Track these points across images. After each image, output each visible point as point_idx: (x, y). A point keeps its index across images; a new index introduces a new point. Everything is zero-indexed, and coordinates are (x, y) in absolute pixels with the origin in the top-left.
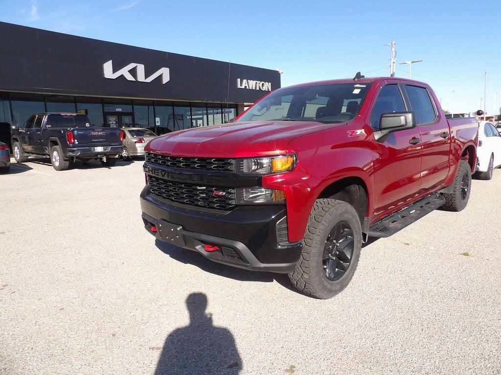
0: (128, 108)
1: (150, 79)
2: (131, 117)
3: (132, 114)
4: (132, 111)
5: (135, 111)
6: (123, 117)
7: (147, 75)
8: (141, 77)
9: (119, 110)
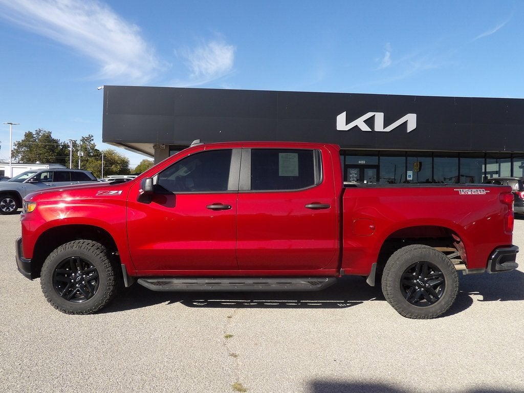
0: (373, 160)
1: (389, 128)
2: (375, 170)
3: (377, 167)
4: (377, 164)
5: (381, 164)
6: (365, 170)
7: (386, 124)
8: (379, 126)
9: (362, 162)
